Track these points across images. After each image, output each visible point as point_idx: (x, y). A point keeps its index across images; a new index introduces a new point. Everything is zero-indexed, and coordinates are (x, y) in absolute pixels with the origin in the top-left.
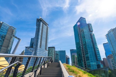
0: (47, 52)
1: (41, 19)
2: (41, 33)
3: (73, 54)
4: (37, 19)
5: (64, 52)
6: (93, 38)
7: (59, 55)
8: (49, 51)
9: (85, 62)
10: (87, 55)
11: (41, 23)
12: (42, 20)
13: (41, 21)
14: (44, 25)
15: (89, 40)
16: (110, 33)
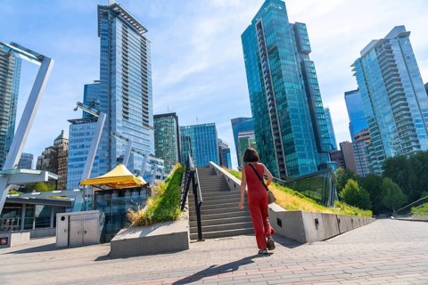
0: (152, 132)
1: (115, 5)
2: (121, 63)
3: (242, 135)
4: (100, 7)
5: (210, 129)
6: (309, 75)
7: (193, 141)
8: (157, 128)
9: (281, 159)
10: (287, 137)
11: (119, 25)
12: (119, 13)
13: (116, 14)
14: (129, 30)
15: (296, 86)
16: (367, 57)
